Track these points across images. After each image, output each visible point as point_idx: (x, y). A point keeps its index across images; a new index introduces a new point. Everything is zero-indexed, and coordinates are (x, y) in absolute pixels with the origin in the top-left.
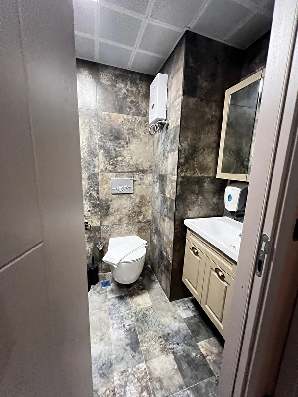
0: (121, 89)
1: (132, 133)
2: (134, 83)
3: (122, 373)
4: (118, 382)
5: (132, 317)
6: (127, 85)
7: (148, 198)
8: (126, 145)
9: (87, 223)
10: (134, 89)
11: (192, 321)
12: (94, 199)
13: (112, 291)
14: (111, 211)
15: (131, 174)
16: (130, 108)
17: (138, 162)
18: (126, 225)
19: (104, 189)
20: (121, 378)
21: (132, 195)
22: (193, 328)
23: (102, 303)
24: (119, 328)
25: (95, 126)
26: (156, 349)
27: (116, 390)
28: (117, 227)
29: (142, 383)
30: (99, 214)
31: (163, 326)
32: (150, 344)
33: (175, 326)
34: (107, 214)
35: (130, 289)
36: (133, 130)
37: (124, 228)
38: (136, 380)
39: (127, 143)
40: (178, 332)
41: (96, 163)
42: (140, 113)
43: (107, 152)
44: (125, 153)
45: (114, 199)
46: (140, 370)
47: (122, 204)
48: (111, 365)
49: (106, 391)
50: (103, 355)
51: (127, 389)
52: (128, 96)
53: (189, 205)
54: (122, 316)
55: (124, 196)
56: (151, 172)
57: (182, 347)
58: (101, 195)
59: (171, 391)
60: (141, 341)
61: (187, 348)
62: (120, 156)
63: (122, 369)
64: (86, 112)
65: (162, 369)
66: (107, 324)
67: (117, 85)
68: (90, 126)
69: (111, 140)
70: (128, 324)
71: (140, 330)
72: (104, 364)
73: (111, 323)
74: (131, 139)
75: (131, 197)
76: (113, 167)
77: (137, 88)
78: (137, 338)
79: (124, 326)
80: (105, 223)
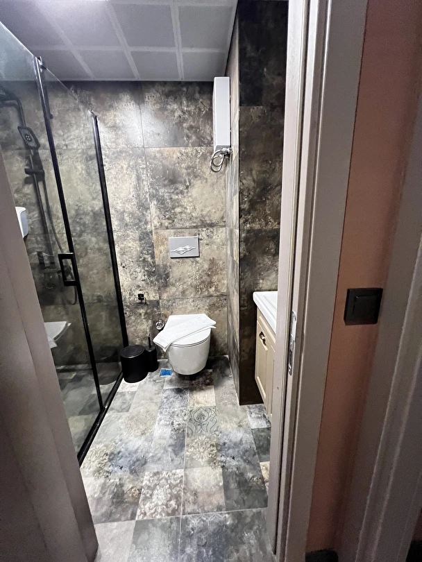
0: (173, 111)
1: (194, 173)
2: (191, 98)
3: (155, 474)
4: (148, 483)
5: (185, 415)
6: (181, 103)
7: (221, 263)
8: (186, 191)
9: (143, 295)
10: (192, 108)
11: (263, 434)
12: (149, 265)
13: (171, 381)
14: (171, 280)
15: (194, 231)
16: (188, 136)
17: (204, 213)
18: (191, 300)
19: (161, 252)
20: (151, 479)
21: (198, 259)
22: (261, 444)
23: (156, 394)
24: (167, 425)
25: (143, 168)
26: (202, 458)
27: (143, 490)
28: (181, 302)
29: (173, 491)
30: (156, 284)
31: (221, 432)
32: (197, 450)
33: (238, 435)
34: (166, 285)
35: (193, 382)
36: (195, 168)
37: (190, 304)
38: (168, 486)
39: (187, 187)
40: (237, 445)
41: (148, 218)
42: (203, 142)
43: (161, 201)
44: (185, 202)
45: (174, 265)
46: (176, 476)
47: (185, 272)
48: (146, 462)
49: (132, 488)
50: (139, 451)
51: (156, 492)
52: (185, 120)
53: (261, 271)
54: (173, 412)
55: (187, 260)
56: (222, 227)
57: (237, 463)
58: (157, 259)
59: (206, 509)
60: (188, 445)
61: (243, 464)
62: (178, 206)
63: (156, 471)
64: (131, 152)
65: (202, 482)
66: (154, 418)
67: (169, 107)
68: (137, 171)
69: (165, 186)
70: (177, 423)
71: (190, 432)
72: (138, 460)
73: (158, 418)
74: (192, 181)
75: (197, 262)
76: (171, 221)
77: (196, 106)
78: (184, 440)
79: (172, 424)
80: (165, 296)
